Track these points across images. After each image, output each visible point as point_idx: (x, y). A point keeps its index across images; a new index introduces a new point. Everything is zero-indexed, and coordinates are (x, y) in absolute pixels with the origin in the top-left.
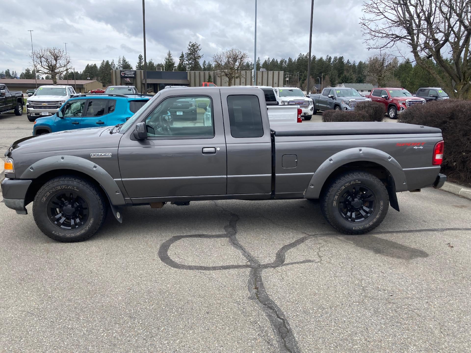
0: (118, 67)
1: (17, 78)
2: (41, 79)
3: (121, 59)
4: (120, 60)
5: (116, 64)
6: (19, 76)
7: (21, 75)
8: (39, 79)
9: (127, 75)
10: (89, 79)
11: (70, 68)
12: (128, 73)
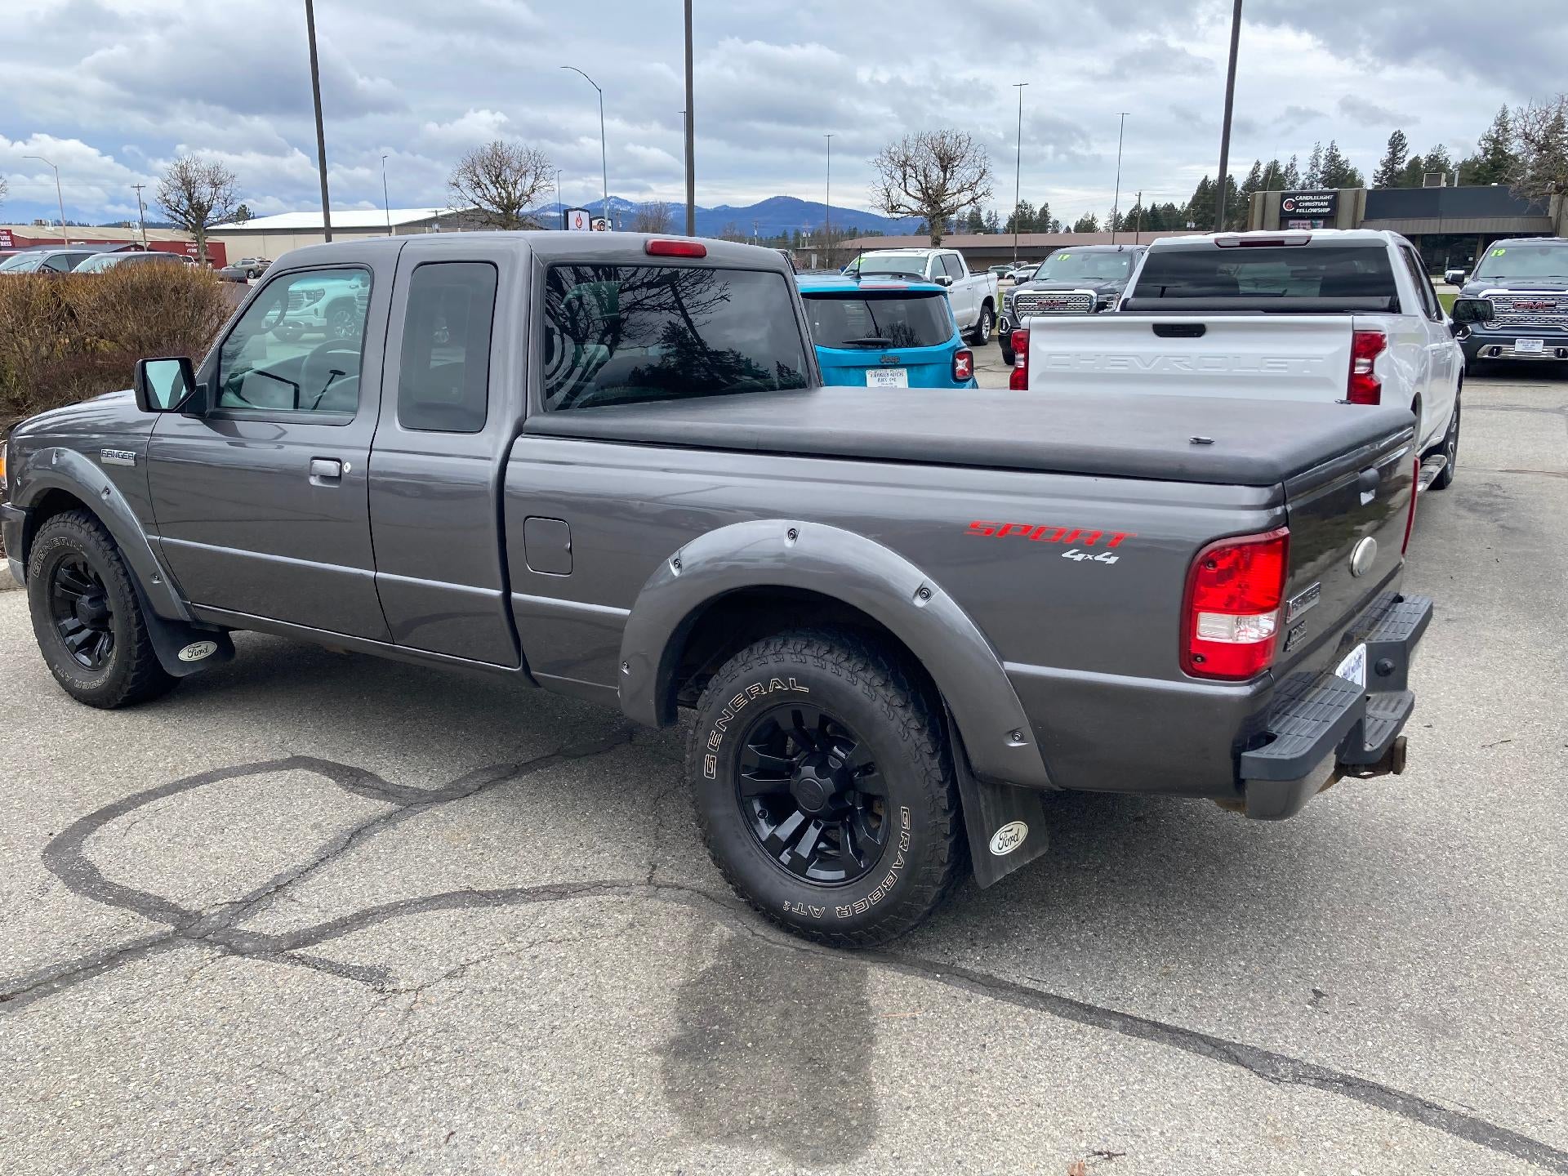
0: (1307, 182)
1: (996, 232)
2: (1061, 232)
3: (1323, 155)
4: (1316, 157)
5: (1303, 170)
6: (1003, 224)
7: (1012, 222)
8: (1057, 232)
9: (1305, 207)
10: (1193, 226)
11: (983, 194)
12: (1310, 201)
